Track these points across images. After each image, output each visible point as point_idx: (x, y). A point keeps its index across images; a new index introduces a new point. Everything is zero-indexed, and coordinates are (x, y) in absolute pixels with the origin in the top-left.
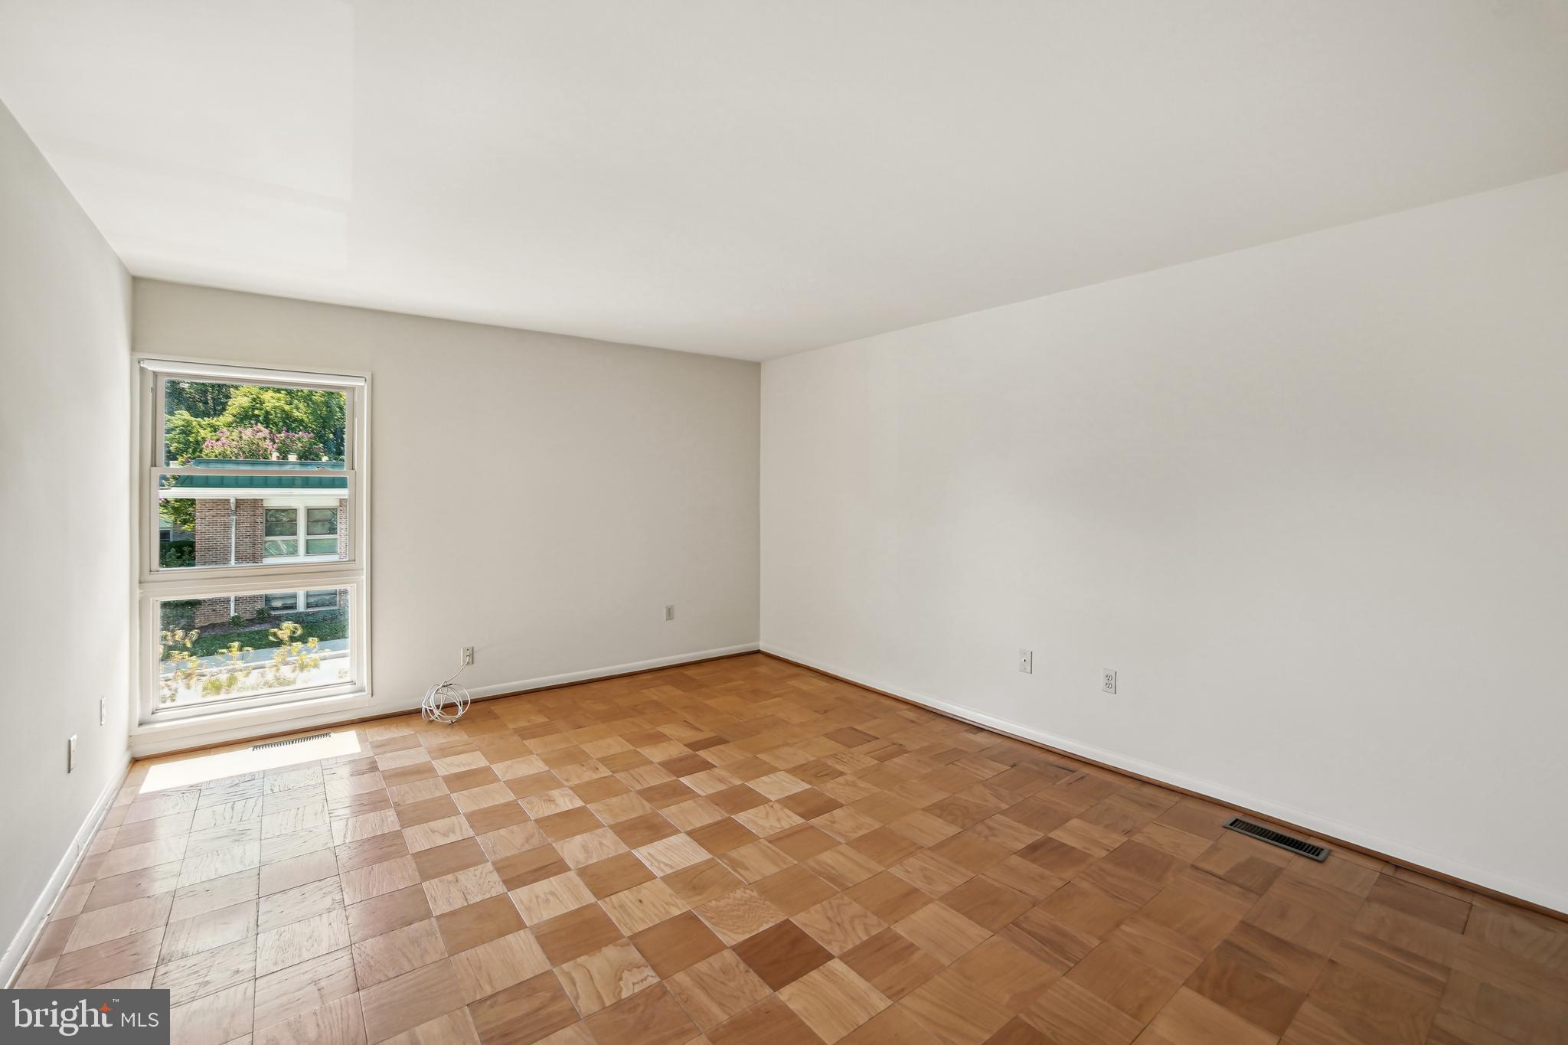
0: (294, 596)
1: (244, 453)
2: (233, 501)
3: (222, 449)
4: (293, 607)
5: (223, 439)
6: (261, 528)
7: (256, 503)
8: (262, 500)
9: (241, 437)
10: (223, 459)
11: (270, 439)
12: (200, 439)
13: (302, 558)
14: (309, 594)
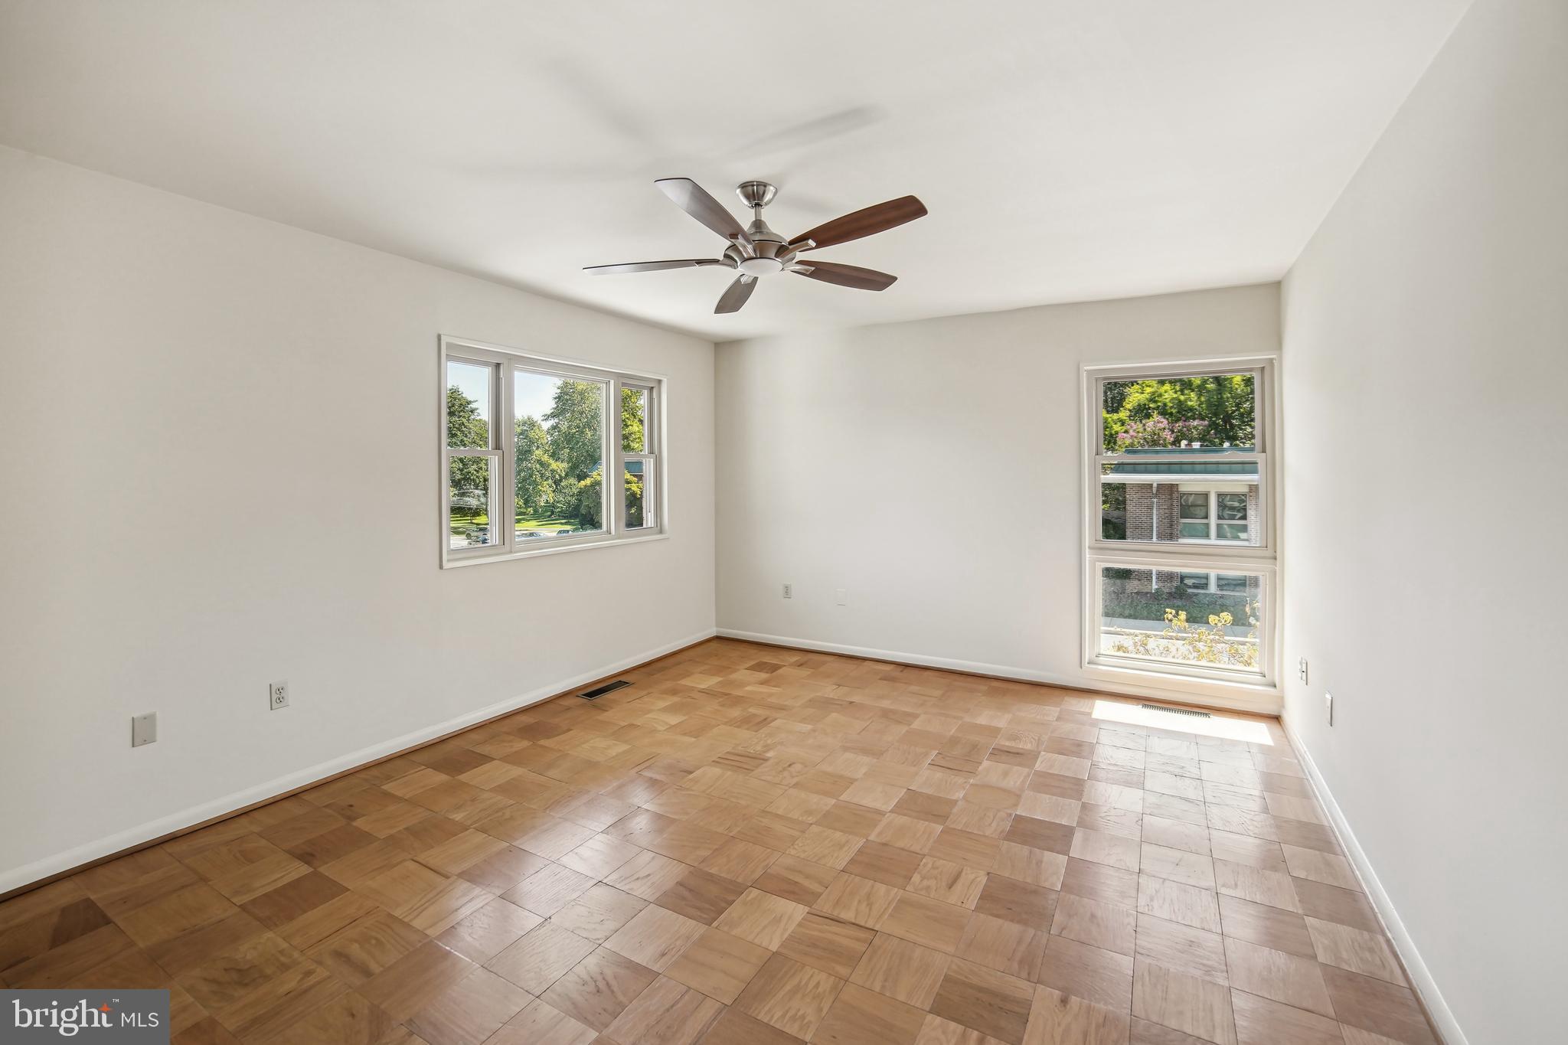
0: (1207, 577)
1: (1148, 443)
2: (1155, 485)
3: (1131, 441)
4: (1205, 586)
5: (1131, 432)
6: (1176, 511)
7: (1172, 488)
8: (1177, 485)
9: (1145, 429)
10: (1131, 450)
11: (1169, 429)
12: (1113, 432)
13: (1213, 540)
14: (1220, 577)
